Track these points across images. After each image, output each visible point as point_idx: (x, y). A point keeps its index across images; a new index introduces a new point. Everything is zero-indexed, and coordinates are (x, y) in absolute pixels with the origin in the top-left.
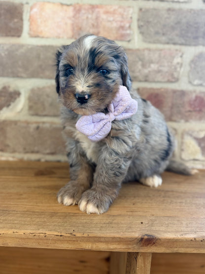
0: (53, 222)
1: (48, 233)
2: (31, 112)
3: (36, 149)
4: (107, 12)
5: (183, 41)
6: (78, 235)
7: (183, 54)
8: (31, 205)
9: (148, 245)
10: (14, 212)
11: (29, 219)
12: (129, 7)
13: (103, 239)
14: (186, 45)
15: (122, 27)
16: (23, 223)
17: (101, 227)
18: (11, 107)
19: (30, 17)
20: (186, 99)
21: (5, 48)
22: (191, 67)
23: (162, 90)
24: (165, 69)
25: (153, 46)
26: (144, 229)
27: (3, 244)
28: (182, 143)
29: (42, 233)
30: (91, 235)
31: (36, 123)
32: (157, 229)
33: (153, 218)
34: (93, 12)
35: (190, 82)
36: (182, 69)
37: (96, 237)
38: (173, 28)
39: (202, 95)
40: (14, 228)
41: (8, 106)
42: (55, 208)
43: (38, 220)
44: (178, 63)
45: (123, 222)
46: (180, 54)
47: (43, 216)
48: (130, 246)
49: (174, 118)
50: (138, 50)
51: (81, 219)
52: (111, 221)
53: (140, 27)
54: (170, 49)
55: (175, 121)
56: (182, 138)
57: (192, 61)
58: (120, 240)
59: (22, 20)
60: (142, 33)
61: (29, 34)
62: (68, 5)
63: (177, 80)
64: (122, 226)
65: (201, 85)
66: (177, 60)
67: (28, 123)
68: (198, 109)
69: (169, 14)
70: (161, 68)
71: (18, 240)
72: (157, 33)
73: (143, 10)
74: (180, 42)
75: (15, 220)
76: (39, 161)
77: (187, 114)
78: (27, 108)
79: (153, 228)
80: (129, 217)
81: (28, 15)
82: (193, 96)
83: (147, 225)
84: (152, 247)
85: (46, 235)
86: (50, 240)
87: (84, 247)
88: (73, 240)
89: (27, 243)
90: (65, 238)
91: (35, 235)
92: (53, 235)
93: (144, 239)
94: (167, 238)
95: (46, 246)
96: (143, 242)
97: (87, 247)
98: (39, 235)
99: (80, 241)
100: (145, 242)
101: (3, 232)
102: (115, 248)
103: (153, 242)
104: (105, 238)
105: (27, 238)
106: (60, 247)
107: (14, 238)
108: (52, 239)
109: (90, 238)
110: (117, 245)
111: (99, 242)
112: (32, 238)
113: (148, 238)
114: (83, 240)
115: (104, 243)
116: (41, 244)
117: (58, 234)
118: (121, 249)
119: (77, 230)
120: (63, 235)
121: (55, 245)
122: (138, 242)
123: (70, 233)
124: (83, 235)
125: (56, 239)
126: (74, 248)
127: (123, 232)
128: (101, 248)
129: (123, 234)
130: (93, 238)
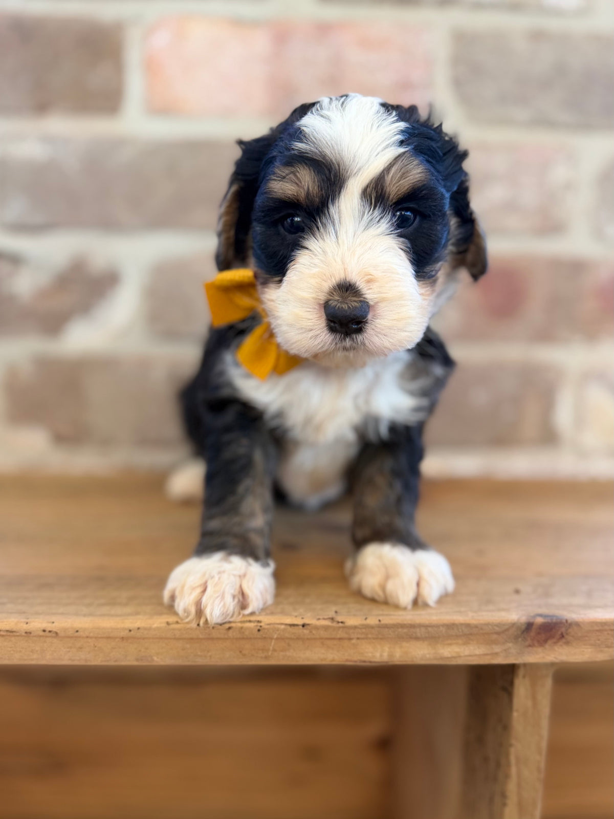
6: (351, 622)
9: (545, 642)
13: (423, 630)
27: (137, 660)
29: (250, 622)
30: (386, 621)
32: (563, 603)
37: (402, 626)
48: (497, 649)
58: (468, 633)
62: (252, 24)
71: (180, 644)
79: (553, 601)
83: (533, 596)
84: (556, 648)
85: (261, 626)
86: (273, 641)
87: (370, 655)
88: (338, 636)
89: (208, 652)
90: (314, 632)
91: (230, 628)
92: (282, 624)
93: (534, 627)
94: (598, 621)
95: (262, 657)
96: (533, 634)
97: (378, 655)
98: (242, 628)
99: (358, 639)
100: (539, 633)
101: (138, 624)
102: (454, 655)
103: (559, 633)
104: (426, 626)
105: (208, 639)
106: (302, 660)
107: (170, 639)
108: (279, 636)
109: (386, 630)
110: (460, 645)
111: (412, 638)
112: (223, 636)
113: (545, 622)
114: (365, 637)
115: (424, 641)
116: (247, 652)
117: (296, 623)
118: (474, 658)
119: (346, 611)
120: (309, 624)
121: (288, 653)
122: (518, 634)
123: (330, 618)
124: (364, 622)
125: (289, 636)
126: (341, 660)
127: (474, 612)
128: (417, 658)
129: (475, 615)
130: (393, 630)
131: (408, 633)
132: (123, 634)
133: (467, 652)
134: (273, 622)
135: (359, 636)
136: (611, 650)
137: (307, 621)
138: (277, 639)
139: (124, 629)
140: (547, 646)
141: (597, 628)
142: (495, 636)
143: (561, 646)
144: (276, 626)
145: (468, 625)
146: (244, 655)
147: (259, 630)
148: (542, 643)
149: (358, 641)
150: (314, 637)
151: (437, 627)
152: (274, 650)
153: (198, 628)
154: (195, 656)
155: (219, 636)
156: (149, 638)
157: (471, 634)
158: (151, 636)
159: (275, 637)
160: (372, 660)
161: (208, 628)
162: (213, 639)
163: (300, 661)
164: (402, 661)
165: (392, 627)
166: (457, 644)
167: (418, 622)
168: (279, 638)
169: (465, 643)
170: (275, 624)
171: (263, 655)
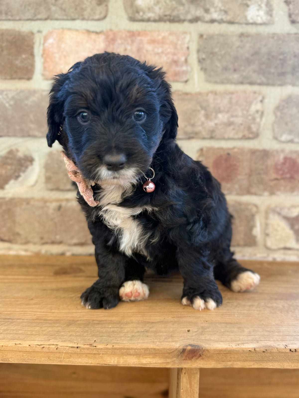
0: (69, 332)
1: (60, 344)
2: (50, 186)
3: (58, 237)
4: (153, 42)
5: (264, 80)
6: (100, 346)
7: (263, 98)
8: (43, 312)
10: (18, 321)
11: (37, 328)
12: (185, 33)
13: (133, 350)
14: (268, 84)
15: (176, 62)
16: (29, 333)
17: (133, 336)
18: (20, 179)
19: (44, 50)
20: (270, 162)
21: (10, 96)
22: (276, 117)
23: (236, 150)
24: (239, 120)
25: (220, 88)
26: (189, 337)
27: (2, 360)
28: (267, 225)
29: (53, 345)
30: (116, 346)
31: (58, 200)
32: (206, 338)
33: (206, 325)
34: (133, 42)
35: (275, 138)
36: (264, 119)
37: (124, 349)
38: (249, 62)
39: (294, 156)
40: (17, 339)
41: (17, 177)
42: (75, 315)
43: (50, 329)
44: (257, 111)
45: (163, 330)
46: (260, 98)
47: (58, 325)
48: (169, 360)
49: (253, 190)
50: (200, 94)
51: (108, 327)
52: (147, 329)
53: (201, 61)
54: (245, 92)
55: (255, 194)
56: (267, 218)
57: (278, 108)
58: (155, 353)
59: (32, 55)
60: (204, 69)
61: (43, 75)
62: (97, 33)
63: (256, 135)
64: (161, 334)
65: (291, 141)
66: (256, 107)
67: (45, 201)
68: (288, 176)
69: (242, 41)
70: (232, 119)
71: (21, 354)
72: (226, 69)
73: (205, 37)
74: (259, 81)
75: (19, 330)
76: (63, 254)
77: (272, 183)
78: (43, 179)
79: (203, 337)
80: (173, 324)
81: (41, 47)
82: (281, 157)
83: (194, 334)
84: (197, 361)
85: (58, 347)
86: (64, 354)
87: (109, 361)
88: (94, 353)
89: (34, 357)
90: (82, 350)
91: (43, 347)
92: (67, 346)
93: (186, 351)
94: (218, 349)
95: (59, 361)
96: (186, 354)
97: (112, 362)
98: (49, 347)
99: (103, 354)
100: (189, 354)
101: (2, 344)
102: (148, 363)
103: (199, 354)
104: (135, 349)
105: (34, 352)
106: (77, 363)
107: (17, 351)
108: (66, 352)
109: (116, 350)
110: (151, 358)
111: (128, 354)
112: (40, 351)
113: (192, 349)
114: (106, 353)
115: (134, 356)
116: (52, 358)
117: (74, 346)
118: (157, 364)
119: (100, 341)
120: (80, 347)
121: (70, 360)
122: (178, 354)
123: (90, 344)
124: (106, 347)
125: (71, 352)
126: (95, 363)
127: (160, 342)
128: (130, 363)
129: (160, 344)
130: (119, 350)
131: (126, 352)
133: (154, 362)
134: (63, 345)
135: (103, 353)
136: (224, 363)
137: (79, 345)
138: (65, 353)
140: (193, 360)
141: (217, 352)
142: (167, 355)
143: (200, 360)
144: (65, 347)
145: (155, 349)
146: (50, 360)
147: (57, 349)
148: (191, 359)
149: (103, 355)
150: (82, 353)
151: (140, 349)
152: (64, 358)
153: (29, 346)
154: (28, 359)
155: (39, 351)
156: (7, 351)
157: (156, 353)
158: (8, 350)
159: (64, 352)
160: (109, 364)
161: (34, 347)
162: (36, 352)
163: (76, 363)
164: (124, 365)
165: (119, 349)
166: (149, 357)
167: (131, 347)
168: (66, 353)
169: (153, 358)
170: (64, 346)
171: (59, 360)
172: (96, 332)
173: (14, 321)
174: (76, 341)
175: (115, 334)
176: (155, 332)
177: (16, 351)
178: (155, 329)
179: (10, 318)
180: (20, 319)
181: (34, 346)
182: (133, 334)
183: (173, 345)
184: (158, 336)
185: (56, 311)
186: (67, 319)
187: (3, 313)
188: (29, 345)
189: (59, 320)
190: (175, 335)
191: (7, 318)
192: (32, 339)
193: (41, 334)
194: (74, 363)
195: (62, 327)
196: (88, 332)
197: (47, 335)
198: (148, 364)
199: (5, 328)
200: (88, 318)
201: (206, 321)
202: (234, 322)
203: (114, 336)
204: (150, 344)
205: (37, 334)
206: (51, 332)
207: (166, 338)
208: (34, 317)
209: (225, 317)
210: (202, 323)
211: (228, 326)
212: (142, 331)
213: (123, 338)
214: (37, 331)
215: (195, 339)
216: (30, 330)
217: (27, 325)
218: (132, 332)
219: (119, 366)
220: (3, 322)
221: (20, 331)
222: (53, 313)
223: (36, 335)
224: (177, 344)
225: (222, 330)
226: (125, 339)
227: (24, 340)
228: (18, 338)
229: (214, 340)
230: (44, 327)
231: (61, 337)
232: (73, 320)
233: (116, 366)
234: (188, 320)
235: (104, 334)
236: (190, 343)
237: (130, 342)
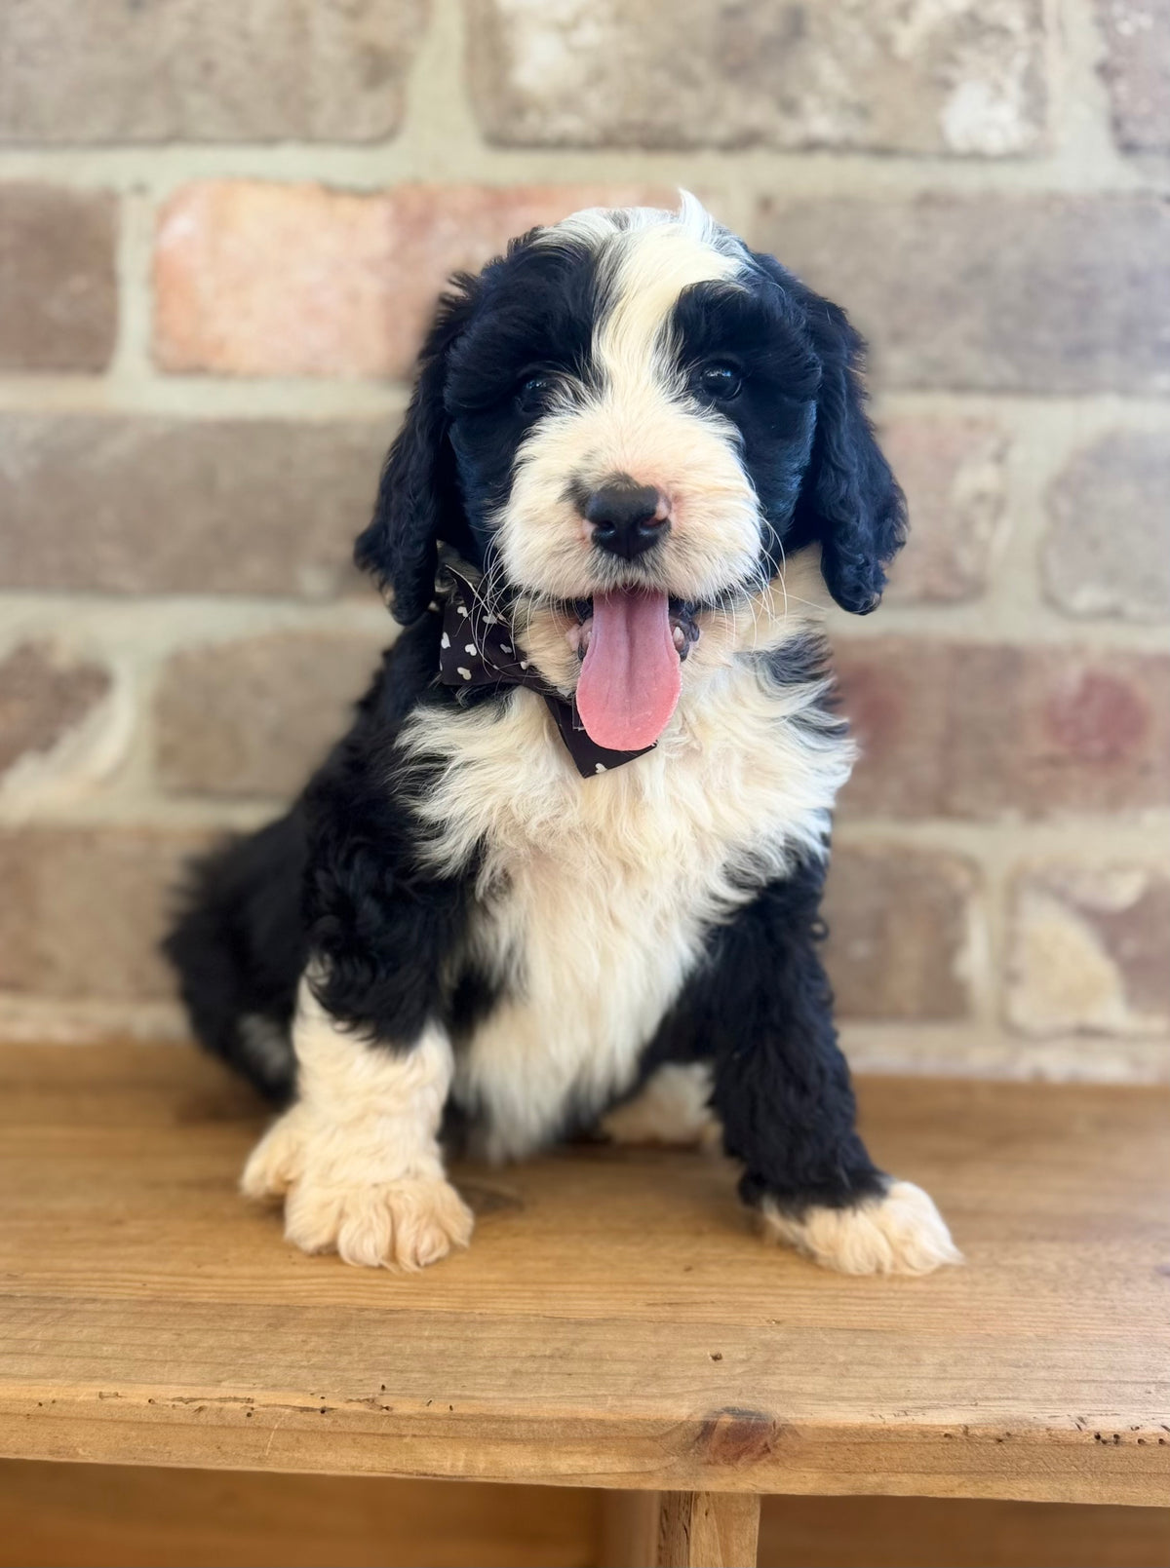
0: (283, 1351)
1: (262, 1397)
6: (404, 1408)
8: (172, 1274)
9: (738, 1456)
10: (89, 1307)
11: (166, 1337)
13: (524, 1426)
16: (140, 1354)
17: (516, 1373)
20: (1030, 693)
22: (1055, 518)
23: (893, 647)
26: (720, 1382)
27: (51, 1452)
28: (1012, 939)
29: (236, 1399)
30: (462, 1409)
32: (785, 1387)
33: (777, 1336)
35: (1050, 600)
37: (490, 1419)
39: (1124, 671)
40: (104, 1378)
42: (289, 1285)
43: (211, 1341)
45: (623, 1351)
47: (235, 1323)
48: (651, 1465)
49: (962, 799)
51: (420, 1338)
52: (565, 1346)
55: (967, 816)
58: (602, 1436)
63: (973, 590)
64: (617, 1367)
71: (121, 1430)
75: (103, 1342)
77: (1038, 776)
79: (772, 1382)
80: (656, 1331)
82: (1073, 674)
83: (739, 1370)
84: (755, 1469)
85: (252, 1409)
86: (273, 1433)
87: (434, 1463)
88: (381, 1431)
89: (166, 1445)
90: (341, 1422)
91: (201, 1409)
92: (287, 1406)
93: (716, 1430)
94: (831, 1426)
95: (254, 1459)
96: (714, 1443)
97: (447, 1464)
98: (221, 1409)
99: (414, 1436)
100: (725, 1442)
101: (52, 1396)
102: (576, 1471)
103: (762, 1443)
104: (530, 1421)
105: (167, 1424)
106: (319, 1466)
107: (105, 1420)
108: (282, 1426)
109: (462, 1424)
110: (588, 1455)
111: (505, 1440)
112: (189, 1421)
113: (736, 1424)
114: (426, 1434)
115: (525, 1445)
116: (229, 1449)
117: (310, 1406)
118: (610, 1478)
119: (400, 1387)
120: (332, 1409)
121: (296, 1455)
122: (687, 1442)
123: (368, 1400)
124: (426, 1410)
125: (300, 1427)
126: (385, 1470)
127: (620, 1398)
128: (512, 1471)
129: (618, 1404)
130: (473, 1424)
131: (498, 1430)
132: (28, 1409)
133: (600, 1469)
134: (272, 1402)
135: (416, 1432)
137: (328, 1403)
138: (279, 1430)
139: (30, 1401)
140: (739, 1464)
141: (829, 1439)
142: (646, 1444)
143: (765, 1465)
144: (277, 1409)
145: (601, 1423)
146: (225, 1454)
147: (249, 1415)
148: (731, 1459)
149: (414, 1439)
150: (340, 1430)
151: (547, 1423)
152: (274, 1448)
153: (150, 1405)
154: (144, 1450)
155: (183, 1420)
156: (71, 1419)
157: (606, 1438)
158: (74, 1415)
159: (276, 1427)
160: (437, 1473)
161: (167, 1406)
162: (174, 1425)
163: (317, 1469)
164: (487, 1477)
165: (472, 1420)
166: (582, 1452)
167: (516, 1414)
168: (283, 1430)
169: (596, 1453)
170: (275, 1405)
171: (256, 1455)
172: (379, 1355)
173: (73, 1306)
174: (314, 1385)
175: (451, 1362)
176: (595, 1360)
177: (101, 1420)
178: (591, 1350)
179: (58, 1295)
180: (94, 1300)
181: (168, 1403)
182: (517, 1365)
183: (667, 1410)
184: (608, 1374)
185: (221, 1270)
186: (266, 1302)
187: (27, 1275)
188: (150, 1401)
189: (236, 1305)
190: (669, 1373)
191: (45, 1295)
192: (157, 1377)
193: (184, 1358)
194: (311, 1468)
195: (252, 1332)
196: (350, 1354)
197: (206, 1363)
198: (574, 1477)
199: (50, 1333)
200: (340, 1300)
201: (778, 1322)
202: (882, 1326)
203: (447, 1369)
204: (581, 1403)
205: (171, 1361)
206: (219, 1352)
207: (640, 1382)
208: (141, 1292)
209: (847, 1308)
210: (762, 1329)
211: (860, 1342)
212: (545, 1356)
213: (484, 1381)
214: (167, 1346)
215: (744, 1390)
216: (138, 1342)
217: (123, 1325)
218: (512, 1356)
219: (470, 1480)
220: (36, 1310)
221: (105, 1348)
222: (209, 1277)
223: (166, 1361)
224: (681, 1407)
225: (841, 1358)
226: (489, 1381)
227: (130, 1381)
228: (105, 1374)
229: (813, 1394)
230: (189, 1332)
231: (258, 1372)
232: (287, 1306)
233: (461, 1480)
234: (709, 1315)
235: (409, 1363)
236: (729, 1405)
237: (511, 1395)
